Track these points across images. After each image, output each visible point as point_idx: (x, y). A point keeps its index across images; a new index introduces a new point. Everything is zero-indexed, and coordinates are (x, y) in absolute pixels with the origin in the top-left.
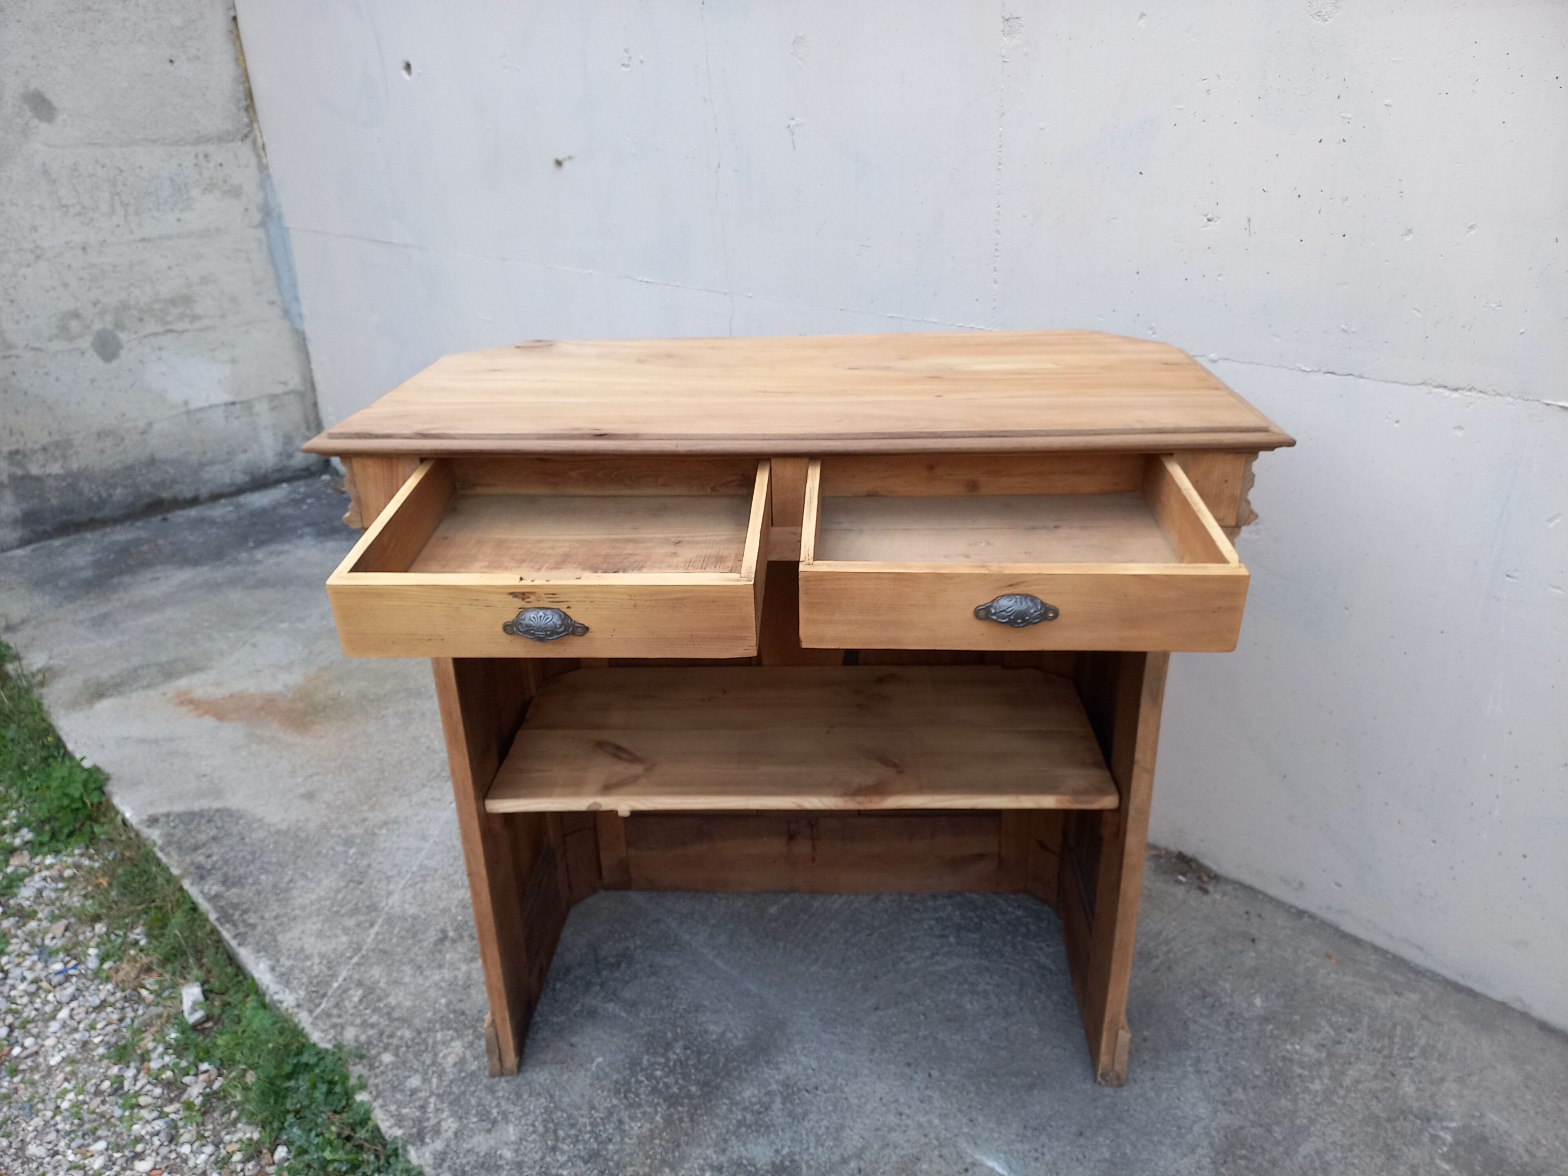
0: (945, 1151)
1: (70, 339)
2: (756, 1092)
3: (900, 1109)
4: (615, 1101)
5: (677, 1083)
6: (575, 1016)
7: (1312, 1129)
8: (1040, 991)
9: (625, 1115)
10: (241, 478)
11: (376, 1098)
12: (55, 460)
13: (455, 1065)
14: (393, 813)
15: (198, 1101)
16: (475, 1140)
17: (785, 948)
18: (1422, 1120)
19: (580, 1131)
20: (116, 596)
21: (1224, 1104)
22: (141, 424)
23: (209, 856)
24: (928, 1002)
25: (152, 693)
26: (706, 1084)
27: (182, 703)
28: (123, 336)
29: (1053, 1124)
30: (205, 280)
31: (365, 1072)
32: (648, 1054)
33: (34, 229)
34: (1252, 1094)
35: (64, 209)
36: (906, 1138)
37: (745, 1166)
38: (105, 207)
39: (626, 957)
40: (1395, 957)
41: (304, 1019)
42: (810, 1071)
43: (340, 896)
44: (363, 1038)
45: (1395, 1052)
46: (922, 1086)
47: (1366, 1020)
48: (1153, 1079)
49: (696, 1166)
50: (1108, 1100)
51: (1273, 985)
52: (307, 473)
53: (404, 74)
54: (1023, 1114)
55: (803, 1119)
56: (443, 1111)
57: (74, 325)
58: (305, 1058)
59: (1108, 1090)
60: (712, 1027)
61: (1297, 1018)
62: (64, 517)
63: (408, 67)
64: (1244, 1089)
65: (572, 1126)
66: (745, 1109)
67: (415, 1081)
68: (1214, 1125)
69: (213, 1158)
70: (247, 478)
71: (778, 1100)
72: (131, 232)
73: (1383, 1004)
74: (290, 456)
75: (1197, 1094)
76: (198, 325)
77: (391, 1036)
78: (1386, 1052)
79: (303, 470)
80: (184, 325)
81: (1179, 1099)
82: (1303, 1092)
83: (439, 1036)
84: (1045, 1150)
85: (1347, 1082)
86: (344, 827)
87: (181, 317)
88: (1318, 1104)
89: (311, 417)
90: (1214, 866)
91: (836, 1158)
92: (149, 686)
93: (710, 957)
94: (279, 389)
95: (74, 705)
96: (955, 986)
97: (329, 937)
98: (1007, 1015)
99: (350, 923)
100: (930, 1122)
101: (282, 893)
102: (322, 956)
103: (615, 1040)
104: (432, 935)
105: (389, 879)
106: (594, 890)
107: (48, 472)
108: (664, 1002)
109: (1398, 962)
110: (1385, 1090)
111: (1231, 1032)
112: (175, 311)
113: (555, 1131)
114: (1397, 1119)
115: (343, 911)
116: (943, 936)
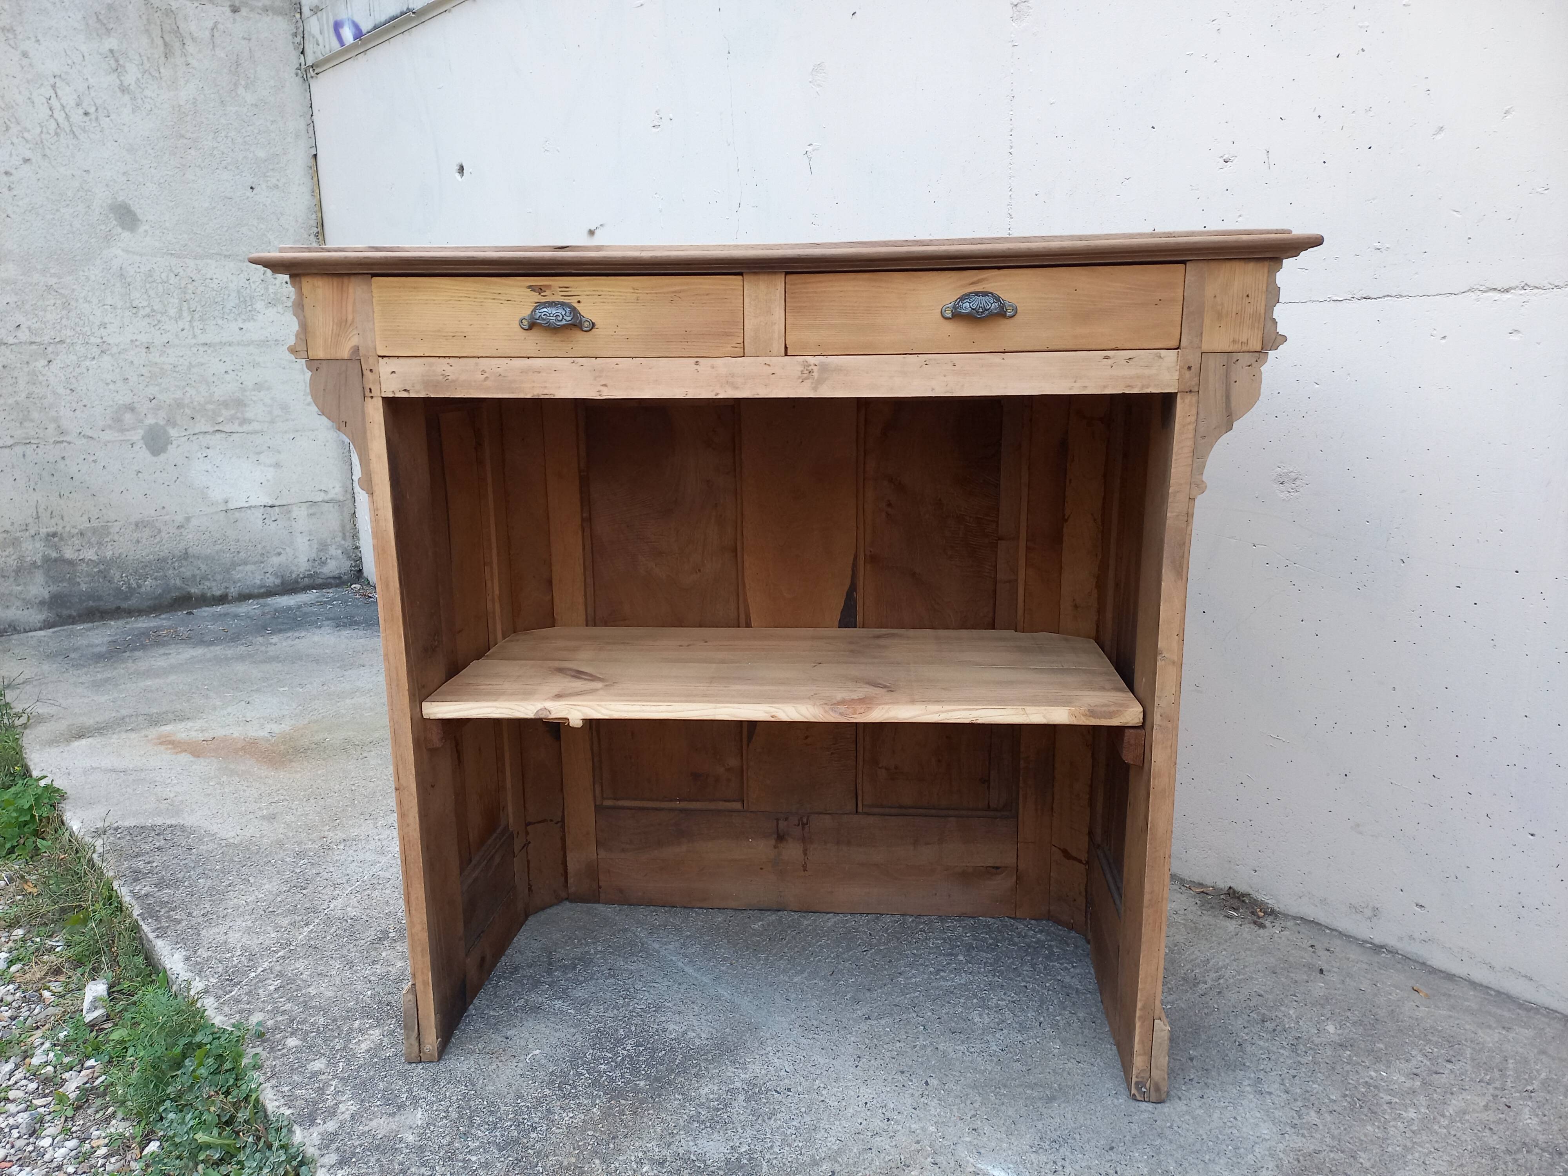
0: (939, 1159)
1: (122, 431)
2: (716, 1088)
3: (888, 1114)
4: (547, 1092)
5: (622, 1077)
6: (516, 1011)
7: (1410, 1157)
8: (1064, 1009)
9: (556, 1106)
10: (271, 581)
11: (268, 1079)
12: (91, 545)
13: (368, 1051)
14: (354, 832)
15: (73, 1096)
16: (374, 1124)
17: (767, 959)
18: (1551, 1154)
19: (500, 1119)
20: (123, 666)
21: (1294, 1126)
22: (179, 519)
23: (149, 863)
24: (929, 1014)
25: (133, 735)
26: (657, 1080)
27: (161, 744)
28: (173, 432)
29: (1077, 1137)
30: (258, 387)
31: (264, 1054)
32: (593, 1049)
33: (103, 325)
34: (1328, 1118)
35: (134, 311)
36: (894, 1143)
37: (694, 1161)
38: (172, 312)
39: (586, 961)
40: (1499, 993)
41: (209, 1003)
42: (783, 1073)
43: (279, 899)
44: (270, 1023)
45: (1509, 1084)
46: (917, 1094)
47: (1469, 1051)
48: (1202, 1097)
49: (633, 1158)
50: (1146, 1115)
51: (1349, 1014)
52: (338, 582)
53: (458, 176)
54: (1040, 1126)
55: (770, 1118)
56: (344, 1094)
57: (128, 417)
58: (198, 1038)
59: (1144, 1106)
60: (671, 1027)
61: (1381, 1046)
62: (91, 603)
63: (461, 169)
64: (1319, 1111)
65: (492, 1113)
66: (701, 1105)
67: (319, 1064)
68: (1281, 1147)
69: (74, 1152)
70: (278, 581)
71: (741, 1097)
72: (195, 336)
73: (1490, 1038)
74: (324, 563)
75: (1258, 1115)
76: (246, 428)
77: (304, 1022)
78: (1498, 1084)
79: (334, 578)
80: (235, 427)
81: (1235, 1118)
82: (1395, 1119)
83: (357, 1024)
84: (1067, 1164)
85: (1450, 1110)
86: (300, 843)
87: (232, 419)
88: (1413, 1132)
89: (349, 526)
90: (1271, 902)
91: (806, 1159)
92: (132, 730)
93: (680, 964)
94: (320, 497)
95: (53, 742)
96: (962, 1001)
97: (258, 933)
98: (1023, 1028)
99: (285, 922)
100: (924, 1129)
101: (216, 894)
102: (244, 949)
103: (557, 1034)
104: (371, 934)
105: (335, 886)
106: (559, 901)
107: (81, 557)
108: (621, 1001)
109: (1504, 998)
110: (1499, 1122)
111: (1298, 1055)
112: (226, 413)
113: (471, 1118)
114: (1519, 1150)
115: (280, 911)
116: (952, 955)
